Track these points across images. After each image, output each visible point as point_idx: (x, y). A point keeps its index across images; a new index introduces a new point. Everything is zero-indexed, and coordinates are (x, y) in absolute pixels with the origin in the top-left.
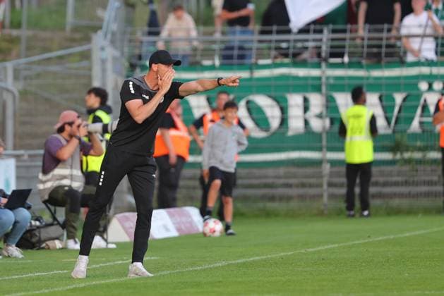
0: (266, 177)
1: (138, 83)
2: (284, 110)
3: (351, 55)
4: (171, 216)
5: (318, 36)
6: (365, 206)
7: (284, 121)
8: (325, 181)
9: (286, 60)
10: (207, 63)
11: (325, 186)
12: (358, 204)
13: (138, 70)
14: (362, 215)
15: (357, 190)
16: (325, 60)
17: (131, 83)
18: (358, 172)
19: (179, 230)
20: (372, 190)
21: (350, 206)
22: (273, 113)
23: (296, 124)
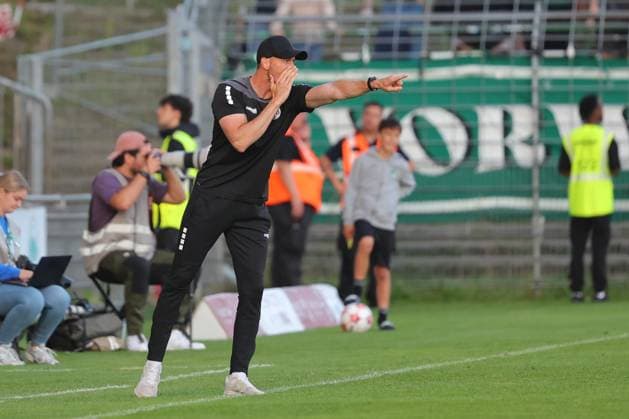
0: (444, 238)
1: (239, 88)
2: (471, 132)
3: (579, 45)
4: (293, 299)
5: (526, 15)
6: (600, 284)
7: (471, 150)
8: (537, 244)
9: (476, 53)
10: (350, 56)
11: (537, 253)
12: (588, 280)
13: (241, 68)
14: (595, 299)
15: (588, 259)
16: (538, 53)
17: (228, 88)
18: (590, 231)
19: (305, 321)
20: (612, 259)
21: (577, 284)
22: (454, 137)
23: (491, 154)
